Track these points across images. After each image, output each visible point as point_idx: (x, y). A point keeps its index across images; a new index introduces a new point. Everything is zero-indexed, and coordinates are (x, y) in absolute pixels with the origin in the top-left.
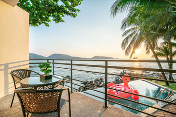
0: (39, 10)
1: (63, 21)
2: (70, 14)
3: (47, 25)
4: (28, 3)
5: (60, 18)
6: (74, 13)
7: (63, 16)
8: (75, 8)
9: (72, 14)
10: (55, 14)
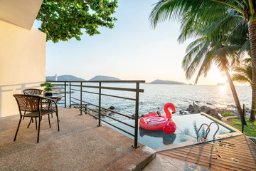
0: (67, 22)
1: (98, 33)
2: (105, 24)
3: (78, 39)
4: (55, 15)
5: (94, 30)
6: (109, 22)
7: (96, 27)
8: (110, 16)
9: (108, 24)
10: (87, 25)
